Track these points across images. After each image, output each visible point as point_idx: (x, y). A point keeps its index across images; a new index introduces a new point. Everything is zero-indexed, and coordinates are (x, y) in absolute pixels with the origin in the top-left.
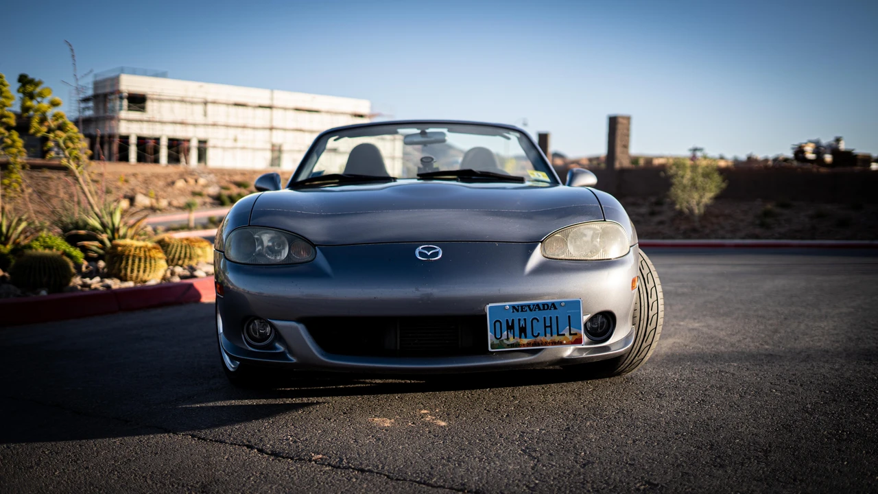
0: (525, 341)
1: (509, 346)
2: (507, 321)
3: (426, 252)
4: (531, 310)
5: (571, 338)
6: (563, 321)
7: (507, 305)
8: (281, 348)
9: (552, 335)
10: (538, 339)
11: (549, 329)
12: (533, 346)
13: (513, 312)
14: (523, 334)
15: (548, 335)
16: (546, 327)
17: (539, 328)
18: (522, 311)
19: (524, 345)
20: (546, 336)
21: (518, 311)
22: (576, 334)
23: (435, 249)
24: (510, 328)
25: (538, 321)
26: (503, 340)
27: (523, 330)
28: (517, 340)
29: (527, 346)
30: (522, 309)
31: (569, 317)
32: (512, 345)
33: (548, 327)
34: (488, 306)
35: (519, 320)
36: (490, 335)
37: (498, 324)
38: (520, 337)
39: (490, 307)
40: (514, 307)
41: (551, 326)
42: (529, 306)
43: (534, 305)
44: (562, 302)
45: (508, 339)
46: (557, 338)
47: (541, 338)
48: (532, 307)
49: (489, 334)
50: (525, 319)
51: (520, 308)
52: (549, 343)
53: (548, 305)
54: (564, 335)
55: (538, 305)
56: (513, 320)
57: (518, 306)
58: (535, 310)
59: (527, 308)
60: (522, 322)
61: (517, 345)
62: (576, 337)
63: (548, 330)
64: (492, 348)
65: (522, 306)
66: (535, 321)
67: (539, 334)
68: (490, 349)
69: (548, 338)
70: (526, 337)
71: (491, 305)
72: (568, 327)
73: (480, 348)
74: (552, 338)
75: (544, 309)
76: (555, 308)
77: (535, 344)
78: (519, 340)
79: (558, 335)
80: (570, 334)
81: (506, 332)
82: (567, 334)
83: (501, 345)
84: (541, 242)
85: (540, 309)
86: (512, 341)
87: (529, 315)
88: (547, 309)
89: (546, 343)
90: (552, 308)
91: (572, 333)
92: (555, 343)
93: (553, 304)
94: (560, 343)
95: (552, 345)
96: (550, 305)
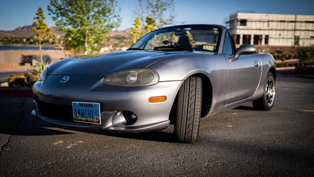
0: (83, 119)
1: (79, 120)
2: (78, 110)
3: (64, 79)
4: (85, 106)
5: (96, 120)
6: (94, 112)
7: (78, 103)
13: (80, 106)
15: (90, 118)
16: (89, 114)
17: (87, 114)
18: (82, 106)
22: (98, 119)
23: (68, 78)
24: (79, 113)
26: (77, 117)
27: (83, 114)
29: (84, 121)
30: (82, 105)
31: (96, 111)
37: (75, 110)
40: (80, 104)
41: (90, 114)
42: (84, 104)
45: (79, 117)
46: (93, 120)
47: (88, 119)
48: (85, 105)
49: (74, 114)
50: (83, 110)
53: (90, 105)
54: (94, 118)
55: (87, 104)
56: (80, 109)
59: (84, 105)
60: (82, 111)
61: (81, 120)
62: (98, 120)
63: (90, 115)
64: (75, 120)
65: (82, 104)
66: (86, 111)
67: (87, 117)
69: (90, 119)
70: (83, 117)
71: (73, 102)
72: (96, 115)
75: (89, 106)
76: (92, 107)
77: (86, 121)
78: (82, 118)
79: (93, 118)
80: (96, 119)
82: (95, 118)
83: (77, 119)
84: (105, 77)
85: (88, 106)
86: (80, 118)
87: (84, 108)
88: (90, 106)
89: (89, 121)
90: (91, 106)
91: (97, 118)
92: (92, 122)
93: (91, 104)
94: (93, 122)
95: (91, 122)
96: (91, 105)
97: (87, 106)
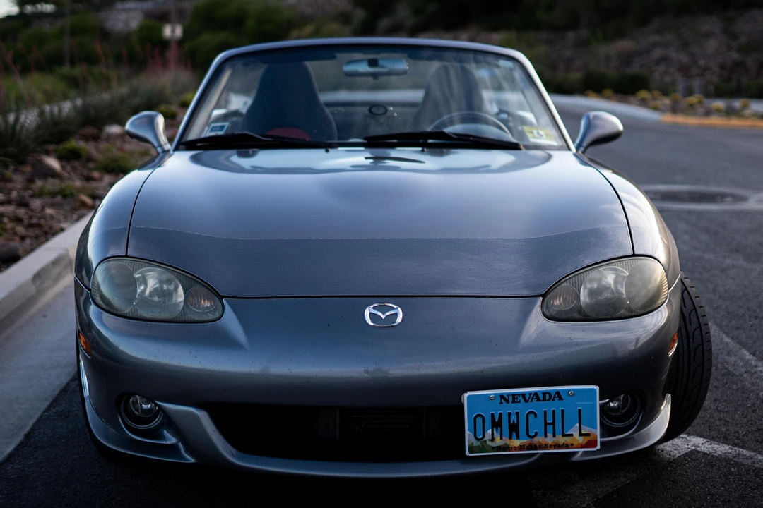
0: (516, 443)
1: (494, 449)
2: (492, 415)
3: (380, 314)
4: (526, 401)
5: (581, 440)
6: (571, 416)
7: (494, 393)
8: (171, 440)
9: (554, 436)
10: (536, 440)
11: (552, 426)
12: (527, 450)
13: (501, 403)
14: (514, 434)
15: (550, 435)
16: (546, 424)
17: (536, 425)
18: (514, 402)
19: (515, 449)
20: (546, 436)
21: (507, 401)
22: (588, 435)
23: (393, 308)
24: (497, 424)
25: (536, 415)
26: (486, 441)
27: (514, 428)
28: (506, 441)
29: (520, 450)
30: (514, 399)
31: (580, 410)
32: (499, 448)
33: (550, 424)
34: (466, 395)
35: (510, 414)
36: (468, 434)
37: (479, 420)
38: (510, 438)
39: (469, 397)
40: (502, 396)
41: (553, 423)
42: (523, 395)
43: (530, 394)
44: (570, 390)
45: (493, 439)
46: (560, 439)
47: (540, 439)
48: (527, 397)
49: (467, 432)
50: (517, 414)
51: (511, 397)
52: (551, 446)
53: (550, 394)
54: (571, 435)
55: (536, 394)
56: (501, 414)
57: (509, 396)
58: (532, 401)
59: (521, 398)
60: (513, 418)
61: (506, 448)
62: (588, 438)
63: (550, 428)
64: (470, 452)
65: (514, 395)
66: (531, 416)
67: (536, 434)
68: (467, 453)
69: (550, 440)
70: (518, 438)
71: (470, 393)
72: (578, 425)
73: (454, 450)
74: (554, 439)
75: (544, 400)
76: (560, 398)
77: (531, 447)
78: (508, 442)
79: (564, 435)
80: (581, 434)
81: (490, 431)
82: (576, 434)
83: (482, 449)
85: (538, 400)
86: (498, 442)
87: (522, 408)
88: (549, 400)
89: (546, 447)
90: (556, 399)
91: (583, 432)
92: (557, 446)
93: (558, 393)
94: (566, 446)
95: (555, 449)
96: (553, 395)
97: (535, 400)
